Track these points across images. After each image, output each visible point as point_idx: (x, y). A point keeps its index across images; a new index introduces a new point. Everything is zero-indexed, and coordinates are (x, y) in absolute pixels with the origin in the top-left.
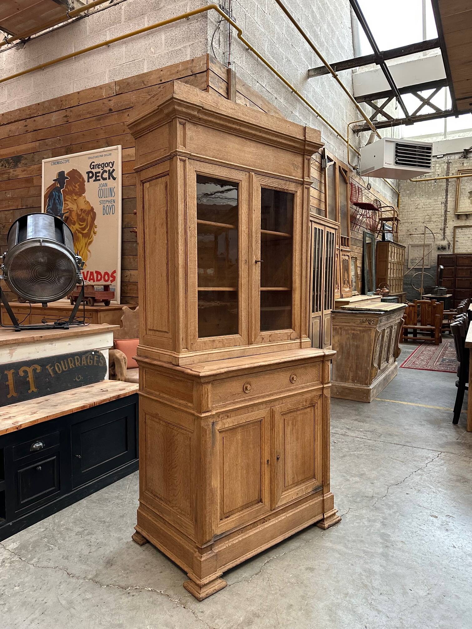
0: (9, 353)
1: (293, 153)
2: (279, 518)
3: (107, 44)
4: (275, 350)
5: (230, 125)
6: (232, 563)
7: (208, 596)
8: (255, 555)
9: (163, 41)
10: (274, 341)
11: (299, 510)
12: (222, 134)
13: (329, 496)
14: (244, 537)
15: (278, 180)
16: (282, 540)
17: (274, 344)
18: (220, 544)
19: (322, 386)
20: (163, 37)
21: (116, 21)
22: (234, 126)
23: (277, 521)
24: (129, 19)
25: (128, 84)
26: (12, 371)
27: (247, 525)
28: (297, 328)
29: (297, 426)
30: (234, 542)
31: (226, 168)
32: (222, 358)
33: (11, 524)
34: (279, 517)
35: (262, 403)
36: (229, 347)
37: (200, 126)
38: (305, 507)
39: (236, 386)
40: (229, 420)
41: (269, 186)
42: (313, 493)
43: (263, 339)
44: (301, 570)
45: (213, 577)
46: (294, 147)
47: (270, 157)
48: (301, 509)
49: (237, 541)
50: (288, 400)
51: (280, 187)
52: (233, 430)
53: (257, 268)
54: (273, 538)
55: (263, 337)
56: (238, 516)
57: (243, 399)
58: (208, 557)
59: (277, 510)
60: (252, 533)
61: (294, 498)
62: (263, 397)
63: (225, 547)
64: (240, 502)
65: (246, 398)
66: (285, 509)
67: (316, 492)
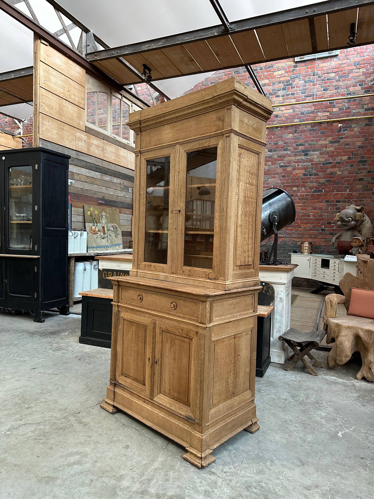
2: (154, 409)
4: (190, 283)
8: (131, 415)
10: (192, 276)
11: (168, 419)
13: (197, 435)
14: (130, 398)
15: (199, 141)
16: (150, 426)
17: (191, 278)
19: (196, 324)
23: (151, 409)
27: (133, 392)
28: (216, 269)
29: (174, 347)
30: (125, 395)
38: (174, 422)
42: (184, 418)
43: (183, 272)
44: (127, 443)
45: (110, 402)
46: (211, 107)
47: (193, 125)
48: (171, 420)
50: (167, 321)
52: (131, 322)
55: (184, 270)
56: (131, 381)
57: (137, 305)
59: (153, 402)
60: (134, 400)
61: (167, 406)
62: (148, 309)
63: (120, 393)
64: (132, 374)
65: (139, 305)
66: (160, 407)
67: (188, 420)
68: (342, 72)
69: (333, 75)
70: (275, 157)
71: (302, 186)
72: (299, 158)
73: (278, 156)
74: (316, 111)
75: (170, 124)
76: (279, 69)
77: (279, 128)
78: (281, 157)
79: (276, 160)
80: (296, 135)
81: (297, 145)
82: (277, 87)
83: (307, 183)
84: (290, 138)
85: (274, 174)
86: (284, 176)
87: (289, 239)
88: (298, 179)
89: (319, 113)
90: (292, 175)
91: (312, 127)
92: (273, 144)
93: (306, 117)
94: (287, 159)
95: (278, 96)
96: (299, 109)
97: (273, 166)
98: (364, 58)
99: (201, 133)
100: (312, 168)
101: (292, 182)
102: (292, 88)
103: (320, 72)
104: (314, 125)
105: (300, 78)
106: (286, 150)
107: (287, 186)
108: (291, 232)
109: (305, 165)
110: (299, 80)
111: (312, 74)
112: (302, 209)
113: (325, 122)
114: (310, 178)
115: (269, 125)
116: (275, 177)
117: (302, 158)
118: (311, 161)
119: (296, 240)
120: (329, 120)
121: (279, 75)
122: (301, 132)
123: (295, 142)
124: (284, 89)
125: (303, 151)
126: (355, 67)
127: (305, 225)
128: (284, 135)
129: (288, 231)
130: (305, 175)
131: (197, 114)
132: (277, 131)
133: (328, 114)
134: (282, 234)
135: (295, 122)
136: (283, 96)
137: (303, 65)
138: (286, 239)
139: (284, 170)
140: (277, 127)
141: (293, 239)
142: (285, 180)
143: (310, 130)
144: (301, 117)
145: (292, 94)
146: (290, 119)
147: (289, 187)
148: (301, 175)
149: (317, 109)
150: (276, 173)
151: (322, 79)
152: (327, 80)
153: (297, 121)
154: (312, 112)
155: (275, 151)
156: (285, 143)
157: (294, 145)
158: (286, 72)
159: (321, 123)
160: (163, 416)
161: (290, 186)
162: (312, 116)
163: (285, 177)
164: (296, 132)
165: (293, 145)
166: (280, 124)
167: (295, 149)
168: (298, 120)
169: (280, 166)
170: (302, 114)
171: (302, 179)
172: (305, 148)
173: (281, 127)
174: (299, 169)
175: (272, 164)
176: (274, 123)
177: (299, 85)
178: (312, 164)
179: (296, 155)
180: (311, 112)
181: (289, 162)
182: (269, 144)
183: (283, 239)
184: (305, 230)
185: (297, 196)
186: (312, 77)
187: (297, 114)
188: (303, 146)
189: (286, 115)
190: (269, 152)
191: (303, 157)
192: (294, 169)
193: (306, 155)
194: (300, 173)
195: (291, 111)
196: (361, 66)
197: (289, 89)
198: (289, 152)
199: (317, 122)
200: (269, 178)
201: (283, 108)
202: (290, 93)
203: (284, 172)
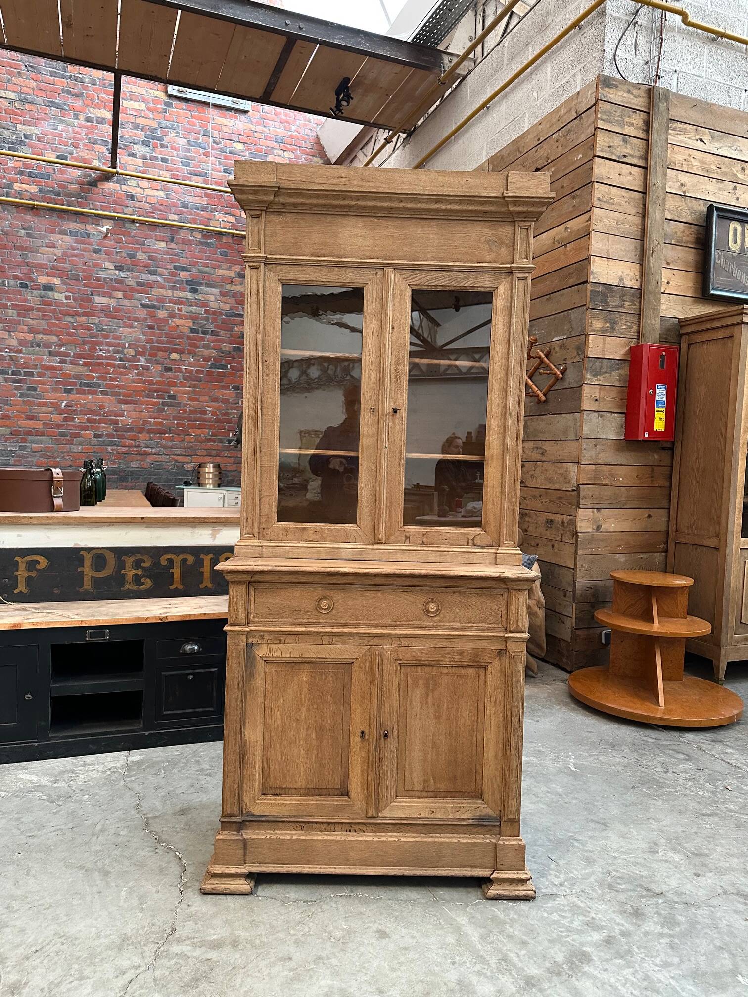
0: (211, 534)
1: (487, 223)
2: (384, 836)
3: (484, 105)
5: (336, 202)
6: (274, 867)
7: (214, 892)
9: (549, 78)
10: (432, 543)
11: (430, 840)
12: (329, 218)
13: (512, 843)
14: (303, 838)
15: (450, 273)
16: (380, 874)
17: (431, 549)
18: (259, 829)
19: (502, 634)
20: (549, 69)
21: (497, 70)
22: (346, 203)
23: (376, 839)
24: (512, 58)
25: (502, 158)
26: (211, 556)
27: (311, 820)
28: (492, 527)
29: (437, 693)
30: (282, 837)
31: (336, 269)
32: (316, 557)
33: (147, 733)
34: (383, 834)
35: (352, 635)
36: (334, 541)
37: (288, 215)
38: (447, 840)
39: (302, 598)
40: (281, 646)
41: (427, 286)
42: (472, 823)
43: (407, 537)
44: (369, 927)
45: (232, 870)
46: (486, 212)
47: (431, 237)
48: (436, 840)
49: (288, 837)
50: (415, 643)
51: (453, 284)
52: (294, 664)
53: (397, 421)
54: (364, 863)
55: (408, 535)
56: (296, 800)
57: (315, 621)
58: (229, 838)
59: (379, 822)
60: (319, 838)
61: (421, 816)
62: (356, 626)
63: (264, 837)
64: (301, 782)
65: (321, 621)
66: (400, 826)
67: (481, 824)
68: (256, 147)
69: (240, 147)
70: (130, 283)
71: (189, 353)
72: (182, 294)
73: (137, 283)
74: (212, 208)
75: (366, 219)
76: (134, 98)
77: (137, 225)
78: (146, 287)
79: (132, 290)
80: (173, 246)
81: (175, 268)
82: (130, 134)
83: (198, 347)
84: (160, 250)
85: (129, 318)
86: (151, 327)
87: (168, 457)
88: (179, 337)
89: (216, 213)
90: (167, 328)
91: (204, 237)
92: (124, 255)
93: (191, 214)
94: (156, 292)
95: (132, 155)
96: (179, 195)
97: (127, 302)
98: (290, 133)
99: (455, 256)
100: (207, 319)
101: (168, 342)
102: (162, 146)
103: (216, 134)
104: (208, 234)
105: (178, 133)
106: (154, 273)
107: (160, 349)
108: (170, 444)
109: (194, 311)
110: (177, 136)
111: (202, 132)
112: (190, 399)
113: (228, 233)
114: (203, 339)
115: (114, 212)
116: (131, 326)
117: (187, 295)
118: (204, 304)
119: (180, 459)
120: (235, 232)
121: (135, 110)
122: (184, 242)
123: (172, 261)
124: (145, 144)
125: (187, 282)
126: (276, 145)
127: (199, 431)
128: (149, 240)
129: (164, 442)
130: (193, 331)
131: (446, 217)
132: (134, 229)
133: (232, 219)
134: (152, 448)
135: (169, 220)
136: (144, 158)
137: (184, 107)
138: (160, 458)
139: (152, 314)
140: (133, 221)
141: (176, 458)
142: (153, 334)
143: (201, 243)
144: (182, 213)
145: (163, 160)
146: (161, 211)
147: (162, 351)
148: (186, 331)
149: (212, 203)
150: (134, 317)
151: (221, 149)
152: (230, 153)
153: (173, 219)
154: (204, 209)
155: (129, 270)
156: (151, 258)
157: (171, 266)
158: (149, 109)
159: (220, 233)
160: (414, 840)
161: (165, 350)
162: (203, 217)
163: (154, 329)
164: (172, 240)
165: (168, 267)
166: (139, 216)
167: (173, 275)
168: (176, 216)
169: (141, 304)
170: (185, 206)
171: (188, 338)
172: (191, 276)
173: (142, 223)
174: (181, 317)
175: (125, 297)
176: (126, 210)
177: (177, 146)
178: (206, 312)
179: (173, 288)
180: (201, 207)
181: (161, 300)
182: (117, 252)
183: (155, 457)
184: (197, 440)
185: (180, 370)
186: (201, 138)
187: (174, 205)
188: (189, 273)
189: (150, 200)
190: (116, 269)
191: (189, 295)
192: (172, 315)
193: (194, 291)
194: (185, 325)
195: (162, 194)
196: (286, 147)
197: (155, 146)
198: (159, 279)
199: (214, 231)
200: (120, 327)
201: (145, 184)
202: (159, 156)
203: (151, 319)
